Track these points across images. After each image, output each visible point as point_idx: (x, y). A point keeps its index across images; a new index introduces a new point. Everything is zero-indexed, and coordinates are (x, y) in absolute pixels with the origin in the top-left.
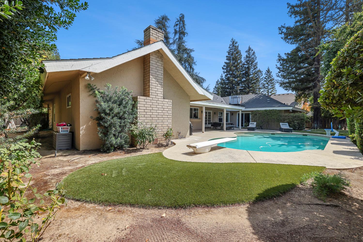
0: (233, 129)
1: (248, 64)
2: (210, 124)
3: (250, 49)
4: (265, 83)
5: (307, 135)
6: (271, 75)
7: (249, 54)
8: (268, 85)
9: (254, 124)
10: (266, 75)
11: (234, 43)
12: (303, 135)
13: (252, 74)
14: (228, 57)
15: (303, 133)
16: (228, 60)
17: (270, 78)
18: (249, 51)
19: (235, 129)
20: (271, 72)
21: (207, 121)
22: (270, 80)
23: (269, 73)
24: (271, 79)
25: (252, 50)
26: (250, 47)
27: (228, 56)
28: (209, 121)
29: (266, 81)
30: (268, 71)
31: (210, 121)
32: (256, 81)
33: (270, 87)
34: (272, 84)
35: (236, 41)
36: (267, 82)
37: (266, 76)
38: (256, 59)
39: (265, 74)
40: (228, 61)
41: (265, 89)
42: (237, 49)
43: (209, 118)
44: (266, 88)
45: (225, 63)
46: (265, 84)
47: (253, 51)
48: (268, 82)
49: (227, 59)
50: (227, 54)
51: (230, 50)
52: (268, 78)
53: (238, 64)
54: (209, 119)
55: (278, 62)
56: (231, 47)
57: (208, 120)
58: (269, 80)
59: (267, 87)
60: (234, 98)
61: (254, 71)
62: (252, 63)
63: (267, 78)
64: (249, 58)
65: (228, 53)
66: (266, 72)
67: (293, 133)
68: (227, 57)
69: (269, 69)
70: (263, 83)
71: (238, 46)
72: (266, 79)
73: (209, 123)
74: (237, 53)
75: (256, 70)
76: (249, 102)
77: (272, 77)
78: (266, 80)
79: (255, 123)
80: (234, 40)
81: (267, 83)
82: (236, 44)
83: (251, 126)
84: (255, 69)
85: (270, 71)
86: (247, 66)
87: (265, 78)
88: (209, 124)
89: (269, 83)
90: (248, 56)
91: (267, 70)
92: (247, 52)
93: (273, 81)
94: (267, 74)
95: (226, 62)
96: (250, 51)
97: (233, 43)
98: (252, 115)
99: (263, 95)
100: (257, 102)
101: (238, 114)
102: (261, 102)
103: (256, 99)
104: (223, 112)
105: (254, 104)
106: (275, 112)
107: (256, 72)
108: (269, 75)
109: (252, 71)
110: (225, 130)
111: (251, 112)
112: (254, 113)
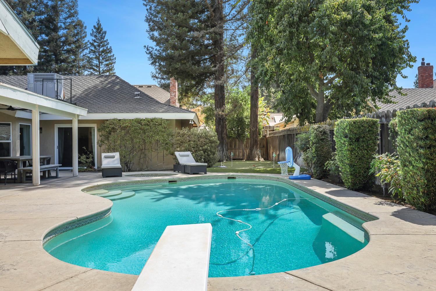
0: (56, 177)
4: (92, 56)
5: (233, 178)
6: (105, 39)
8: (100, 63)
9: (113, 157)
10: (94, 38)
12: (229, 178)
13: (63, 26)
15: (227, 174)
17: (102, 46)
19: (60, 175)
20: (105, 33)
22: (103, 52)
23: (99, 33)
24: (105, 48)
29: (94, 52)
30: (98, 28)
32: (76, 47)
33: (102, 67)
34: (106, 61)
36: (97, 54)
37: (95, 41)
39: (91, 35)
41: (92, 70)
44: (94, 70)
46: (92, 59)
48: (100, 55)
52: (99, 46)
55: (146, 5)
58: (101, 49)
59: (97, 66)
60: (43, 80)
61: (69, 20)
63: (96, 44)
66: (95, 30)
67: (209, 174)
69: (99, 25)
70: (89, 55)
72: (95, 47)
75: (75, 19)
76: (87, 95)
77: (108, 44)
78: (93, 48)
79: (117, 155)
81: (97, 58)
83: (108, 164)
84: (71, 16)
85: (102, 29)
87: (92, 44)
89: (101, 58)
91: (97, 26)
93: (109, 55)
94: (95, 36)
98: (100, 133)
99: (121, 81)
100: (108, 98)
101: (60, 129)
102: (119, 97)
103: (104, 89)
104: (11, 123)
105: (101, 101)
106: (161, 125)
107: (74, 24)
108: (101, 39)
109: (65, 19)
110: (39, 183)
111: (96, 124)
112: (107, 128)
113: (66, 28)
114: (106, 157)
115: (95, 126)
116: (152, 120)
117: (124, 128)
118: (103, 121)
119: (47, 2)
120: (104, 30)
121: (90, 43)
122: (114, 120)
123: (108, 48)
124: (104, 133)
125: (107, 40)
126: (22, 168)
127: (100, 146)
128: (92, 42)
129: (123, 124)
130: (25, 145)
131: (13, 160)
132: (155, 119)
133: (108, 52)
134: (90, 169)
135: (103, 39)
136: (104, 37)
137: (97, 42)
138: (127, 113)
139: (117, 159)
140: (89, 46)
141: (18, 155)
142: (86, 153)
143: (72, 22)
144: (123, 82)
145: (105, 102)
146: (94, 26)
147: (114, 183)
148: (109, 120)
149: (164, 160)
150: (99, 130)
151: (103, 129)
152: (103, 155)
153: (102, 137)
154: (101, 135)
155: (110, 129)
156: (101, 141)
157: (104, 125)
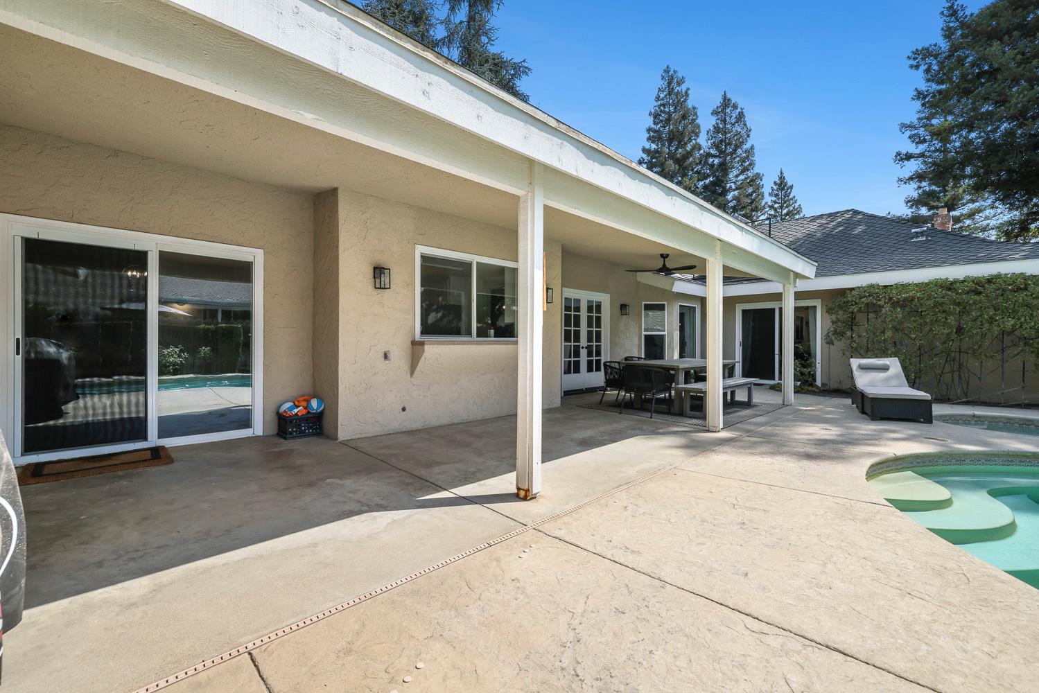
0: (749, 404)
1: (722, 153)
2: (598, 369)
3: (726, 102)
6: (791, 197)
7: (724, 121)
10: (774, 199)
11: (671, 81)
13: (733, 187)
14: (655, 131)
16: (653, 142)
17: (787, 207)
18: (723, 111)
20: (791, 187)
21: (584, 353)
22: (787, 214)
23: (783, 189)
24: (791, 208)
25: (735, 107)
26: (729, 96)
27: (653, 126)
28: (590, 354)
29: (774, 217)
30: (781, 184)
31: (598, 353)
35: (680, 75)
37: (775, 202)
38: (748, 136)
39: (770, 195)
40: (654, 146)
42: (685, 101)
43: (590, 333)
45: (644, 150)
47: (739, 110)
49: (649, 139)
50: (649, 122)
51: (661, 105)
52: (781, 207)
53: (689, 154)
54: (590, 340)
56: (662, 96)
57: (589, 348)
58: (785, 211)
61: (742, 177)
62: (735, 150)
63: (776, 206)
64: (726, 133)
65: (655, 117)
66: (775, 188)
68: (649, 130)
69: (782, 178)
71: (686, 92)
72: (775, 210)
73: (590, 363)
74: (684, 117)
75: (750, 174)
77: (796, 202)
78: (772, 212)
79: (892, 364)
80: (671, 72)
82: (679, 84)
84: (745, 170)
85: (786, 184)
86: (717, 161)
87: (771, 207)
88: (590, 370)
90: (721, 126)
92: (715, 113)
94: (777, 195)
95: (647, 147)
96: (728, 110)
97: (670, 83)
98: (834, 317)
99: (866, 217)
100: (843, 248)
101: (744, 312)
102: (870, 245)
103: (830, 236)
104: (666, 303)
105: (828, 257)
106: (1026, 289)
107: (748, 181)
108: (785, 197)
109: (737, 176)
110: (721, 426)
111: (820, 300)
112: (853, 305)
113: (737, 189)
114: (862, 368)
115: (817, 303)
116: (990, 280)
117: (903, 304)
118: (842, 292)
119: (714, 161)
120: (789, 184)
121: (769, 206)
122: (872, 286)
123: (796, 207)
124: (841, 315)
125: (794, 197)
126: (684, 386)
127: (830, 343)
128: (770, 204)
129: (900, 293)
130: (687, 339)
131: (667, 369)
132: (998, 276)
133: (796, 214)
134: (810, 388)
135: (788, 196)
136: (790, 193)
137: (779, 203)
138: (904, 269)
139: (896, 376)
140: (767, 209)
141: (676, 356)
143: (746, 179)
144: (871, 218)
145: (837, 258)
146: (775, 183)
147: (946, 454)
148: (858, 287)
149: (1023, 380)
150: (829, 311)
151: (840, 307)
152: (855, 363)
153: (839, 324)
154: (835, 319)
155: (860, 308)
156: (835, 333)
157: (845, 300)
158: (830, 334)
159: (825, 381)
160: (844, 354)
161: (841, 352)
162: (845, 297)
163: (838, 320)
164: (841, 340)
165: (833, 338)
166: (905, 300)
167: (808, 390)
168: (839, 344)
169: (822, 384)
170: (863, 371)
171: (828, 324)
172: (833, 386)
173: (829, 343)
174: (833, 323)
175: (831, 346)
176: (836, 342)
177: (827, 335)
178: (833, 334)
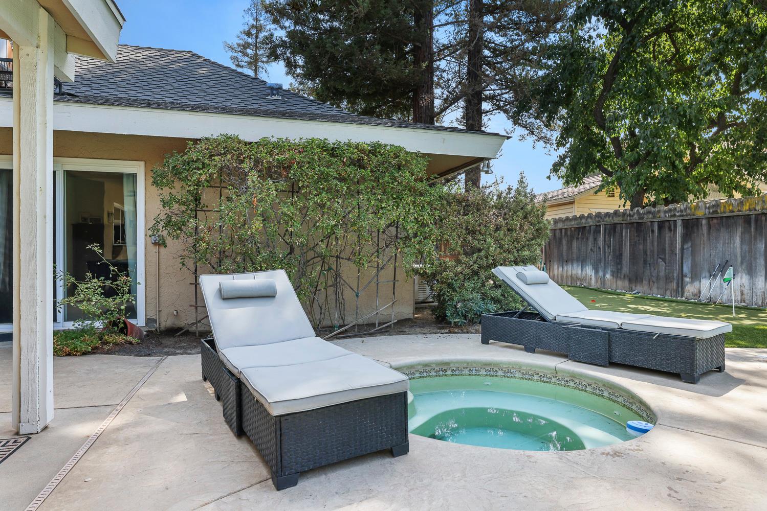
9: (268, 295)
98: (166, 191)
99: (208, 63)
106: (406, 167)
111: (143, 163)
112: (198, 169)
114: (229, 297)
115: (137, 168)
118: (180, 145)
124: (179, 190)
127: (160, 243)
132: (380, 146)
134: (121, 338)
142: (100, 271)
148: (207, 139)
149: (394, 293)
150: (158, 181)
151: (176, 172)
152: (210, 283)
153: (176, 206)
154: (167, 198)
155: (211, 175)
156: (168, 223)
157: (185, 158)
158: (160, 227)
159: (152, 315)
160: (183, 265)
161: (179, 260)
162: (185, 154)
163: (173, 199)
164: (178, 237)
165: (165, 233)
166: (281, 164)
167: (115, 344)
168: (175, 246)
169: (149, 321)
170: (225, 301)
171: (157, 209)
172: (166, 322)
173: (159, 245)
174: (165, 203)
175: (162, 249)
176: (169, 241)
177: (155, 228)
178: (166, 226)
